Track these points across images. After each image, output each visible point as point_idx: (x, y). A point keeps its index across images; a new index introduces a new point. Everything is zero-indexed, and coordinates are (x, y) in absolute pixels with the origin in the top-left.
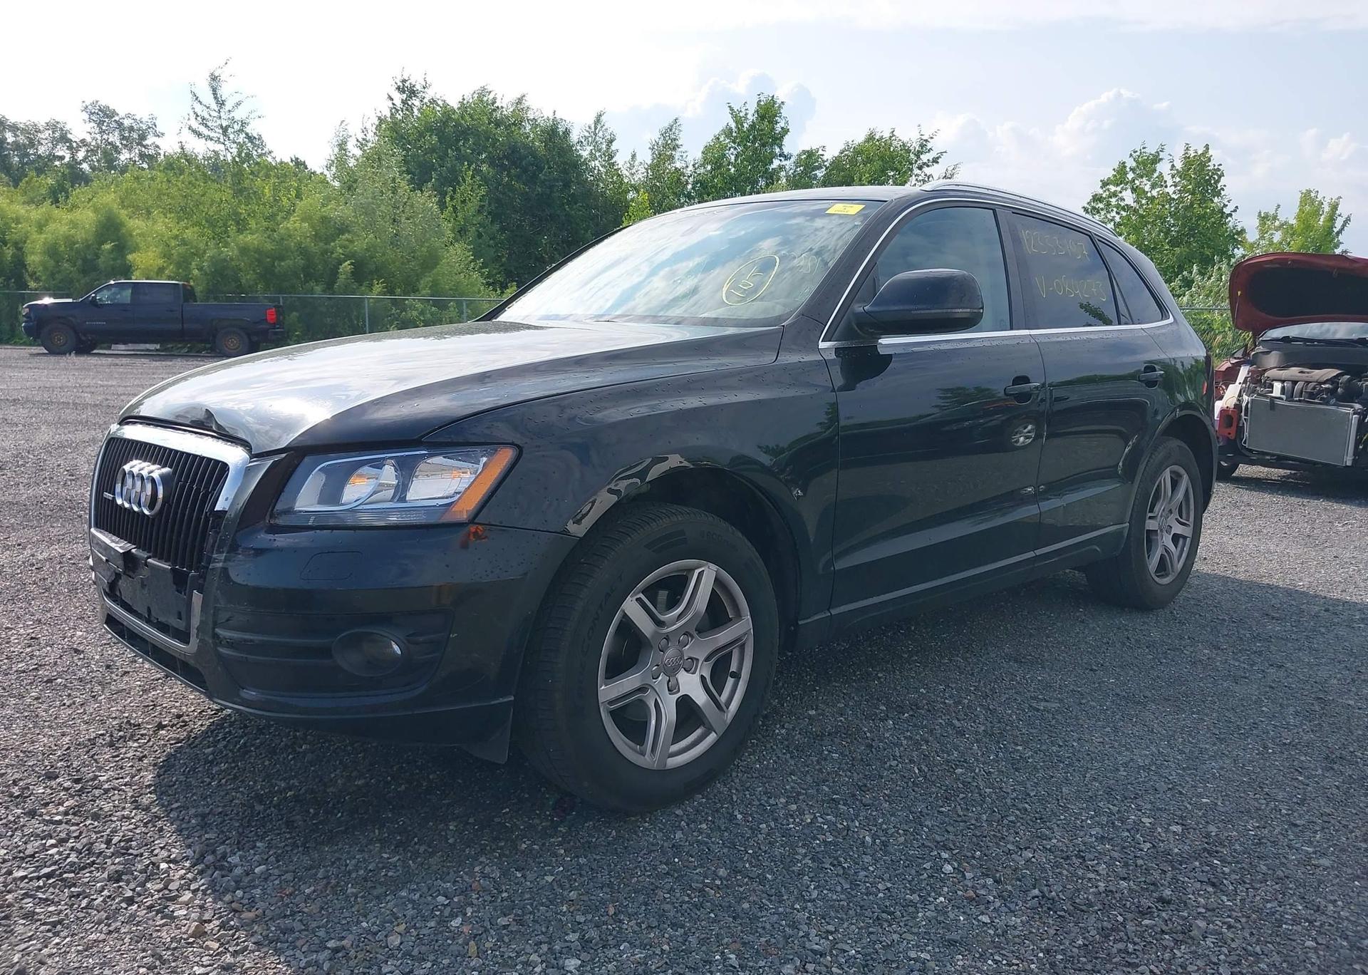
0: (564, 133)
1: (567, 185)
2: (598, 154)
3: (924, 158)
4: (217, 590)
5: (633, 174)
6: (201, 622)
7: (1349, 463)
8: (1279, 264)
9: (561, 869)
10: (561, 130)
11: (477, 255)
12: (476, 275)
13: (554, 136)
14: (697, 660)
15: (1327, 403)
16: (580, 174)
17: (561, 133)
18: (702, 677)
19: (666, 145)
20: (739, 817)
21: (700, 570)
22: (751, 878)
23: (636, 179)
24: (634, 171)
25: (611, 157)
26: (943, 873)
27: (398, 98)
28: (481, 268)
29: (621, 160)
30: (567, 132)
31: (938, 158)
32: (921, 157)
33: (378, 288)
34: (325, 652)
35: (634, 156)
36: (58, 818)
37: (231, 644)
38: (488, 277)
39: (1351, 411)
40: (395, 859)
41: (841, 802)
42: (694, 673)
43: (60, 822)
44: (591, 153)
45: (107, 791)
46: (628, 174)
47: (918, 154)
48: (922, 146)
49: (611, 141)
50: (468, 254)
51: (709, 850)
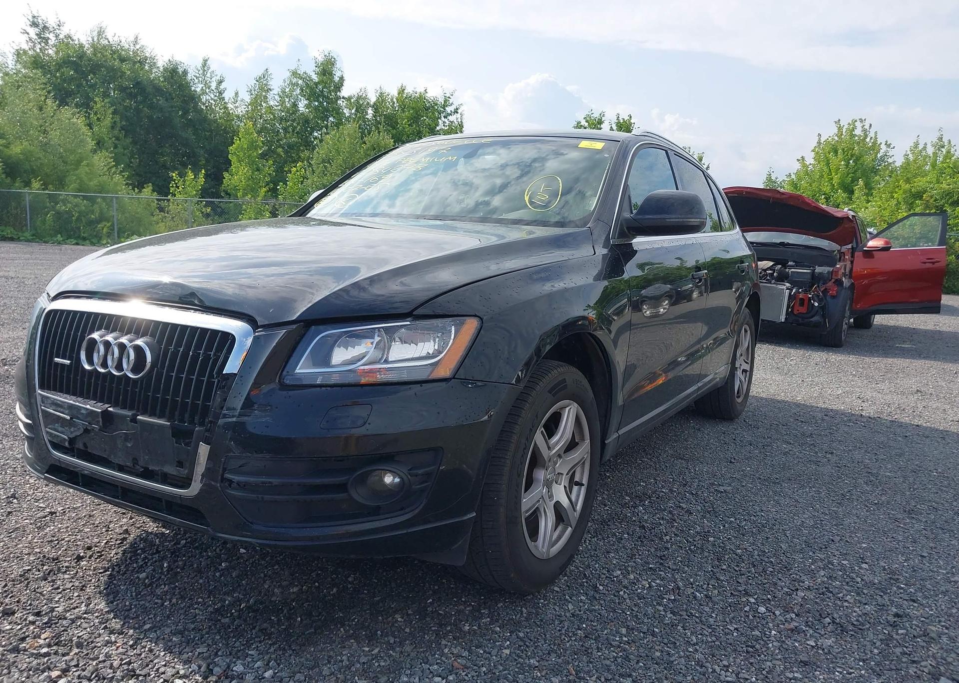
0: (183, 73)
1: (186, 112)
2: (207, 90)
3: (449, 109)
4: (230, 441)
5: (236, 107)
6: (207, 469)
7: (783, 320)
8: (737, 194)
9: (508, 643)
10: (180, 70)
11: (117, 163)
12: (117, 177)
13: (174, 74)
14: (562, 474)
15: (770, 283)
16: (196, 104)
17: (181, 73)
18: (565, 486)
19: (261, 89)
20: (601, 588)
21: (569, 407)
22: (644, 633)
23: (239, 111)
24: (237, 105)
25: (220, 93)
26: (759, 613)
27: (33, 32)
28: (121, 172)
29: (228, 95)
30: (185, 73)
31: (457, 109)
32: (446, 108)
33: (36, 184)
34: (342, 488)
35: (237, 94)
36: (45, 650)
37: (242, 486)
38: (128, 178)
39: (785, 288)
40: (376, 651)
41: (657, 570)
42: (560, 485)
43: (47, 655)
44: (202, 89)
45: (73, 621)
46: (233, 107)
47: (444, 107)
48: (445, 101)
49: (220, 82)
50: (110, 161)
51: (601, 615)
